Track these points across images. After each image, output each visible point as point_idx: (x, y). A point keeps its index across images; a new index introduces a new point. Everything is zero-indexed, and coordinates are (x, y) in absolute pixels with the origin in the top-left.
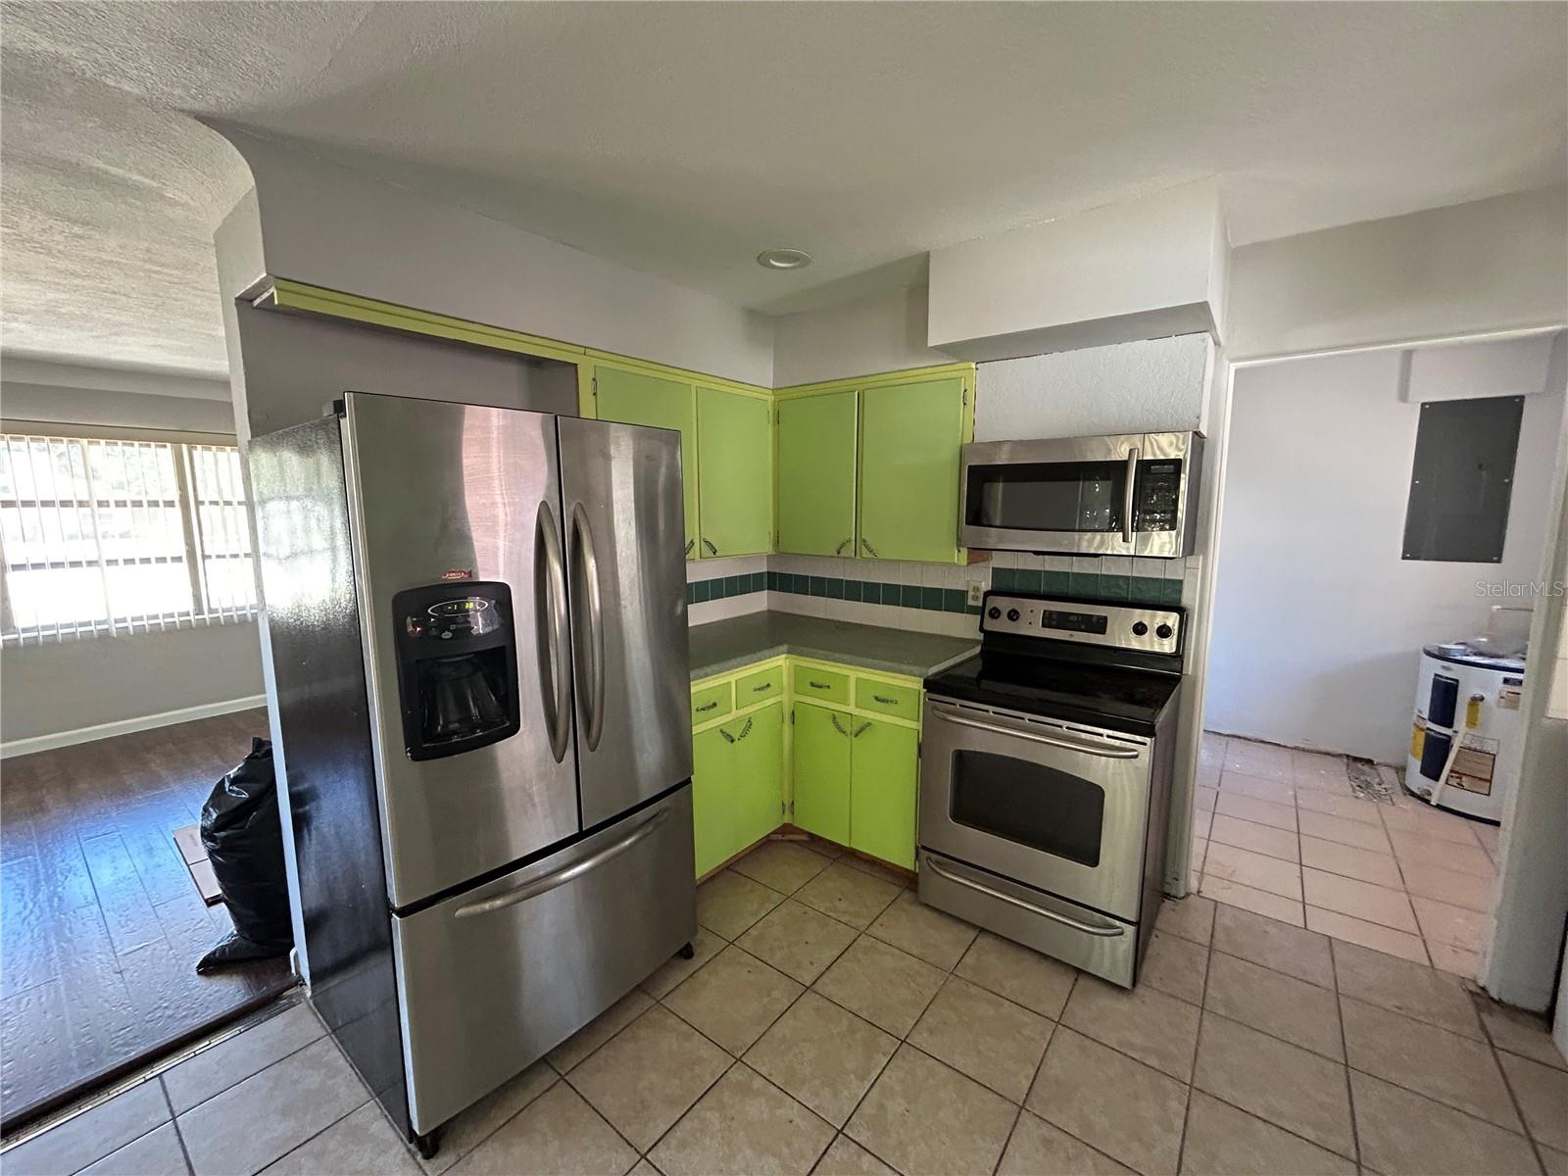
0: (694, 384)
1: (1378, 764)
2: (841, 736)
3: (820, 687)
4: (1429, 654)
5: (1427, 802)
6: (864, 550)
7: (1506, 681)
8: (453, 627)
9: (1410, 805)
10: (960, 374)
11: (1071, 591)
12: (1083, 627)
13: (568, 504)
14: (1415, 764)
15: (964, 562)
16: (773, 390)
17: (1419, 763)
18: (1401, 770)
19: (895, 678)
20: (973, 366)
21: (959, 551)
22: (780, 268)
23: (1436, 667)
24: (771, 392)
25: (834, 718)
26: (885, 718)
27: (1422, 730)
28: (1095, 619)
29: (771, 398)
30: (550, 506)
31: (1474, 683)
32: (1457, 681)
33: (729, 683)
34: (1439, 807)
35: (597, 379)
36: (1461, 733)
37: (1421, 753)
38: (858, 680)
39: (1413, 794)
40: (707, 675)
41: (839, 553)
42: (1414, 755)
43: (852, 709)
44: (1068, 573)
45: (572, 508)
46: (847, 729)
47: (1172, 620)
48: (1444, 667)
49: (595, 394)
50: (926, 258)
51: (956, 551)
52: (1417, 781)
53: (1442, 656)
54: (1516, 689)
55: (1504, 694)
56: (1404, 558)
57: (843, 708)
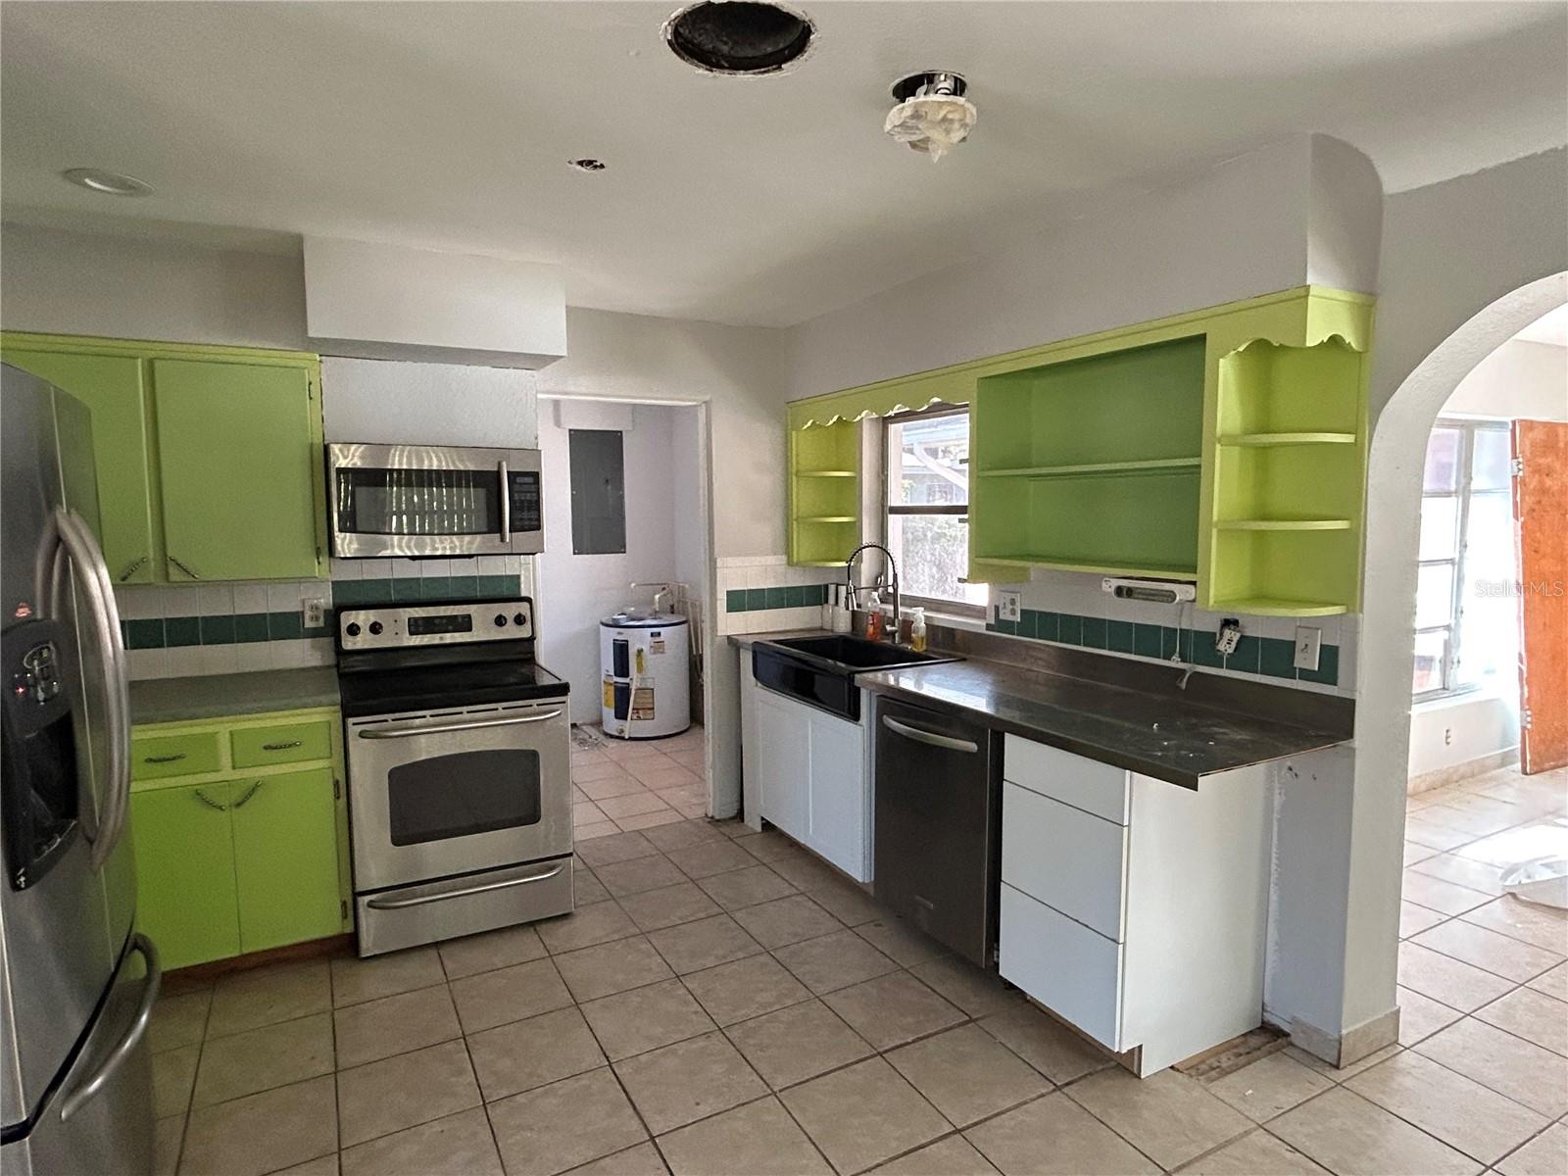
1: (581, 725)
3: (168, 762)
4: (603, 624)
5: (623, 738)
6: (174, 571)
7: (652, 635)
9: (613, 744)
10: (301, 363)
11: (423, 596)
12: (450, 628)
14: (609, 713)
17: (613, 711)
18: (598, 724)
19: (295, 716)
21: (320, 562)
22: (95, 189)
23: (612, 634)
25: (199, 795)
26: (284, 770)
27: (611, 684)
28: (460, 620)
31: (639, 640)
32: (627, 641)
34: (631, 739)
36: (635, 680)
37: (612, 702)
38: (232, 733)
39: (612, 736)
41: (125, 578)
42: (608, 706)
43: (227, 773)
44: (419, 579)
46: (223, 801)
47: (524, 608)
48: (619, 633)
50: (299, 240)
51: (316, 563)
52: (612, 724)
53: (616, 625)
54: (657, 639)
55: (652, 644)
56: (575, 553)
57: (213, 778)
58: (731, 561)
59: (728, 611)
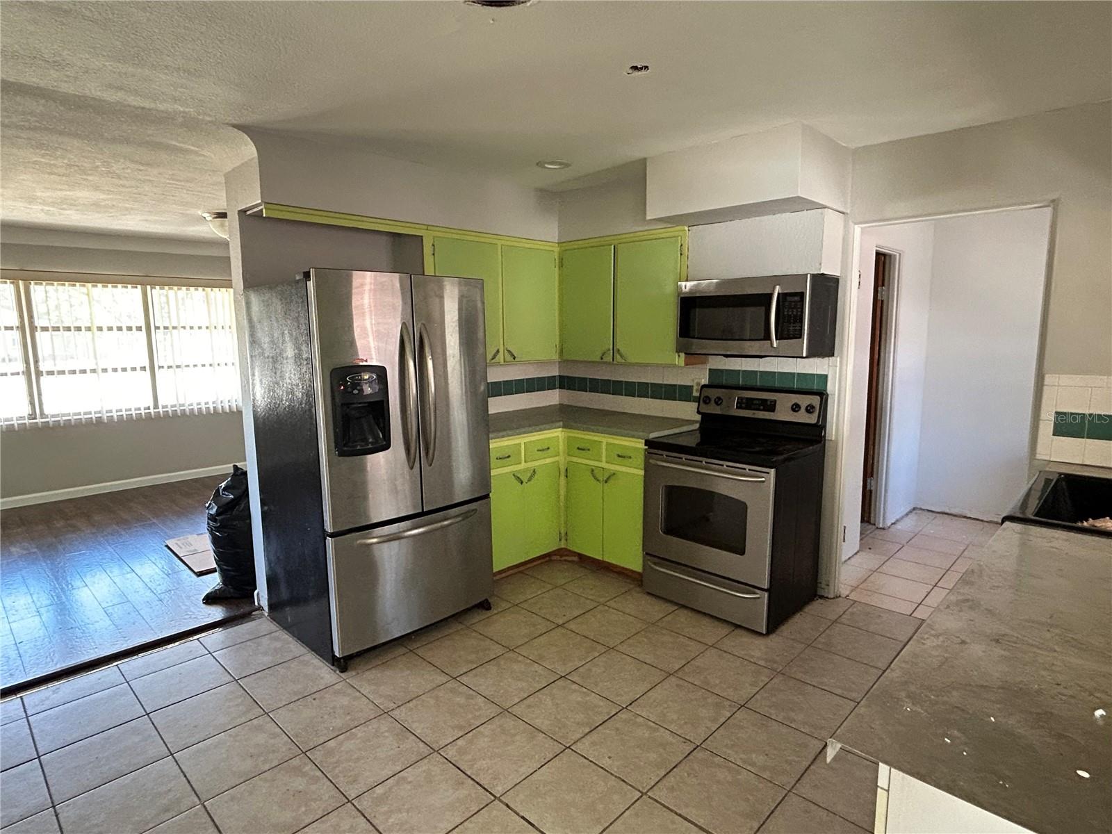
0: (499, 243)
2: (595, 482)
3: (583, 450)
6: (618, 356)
8: (358, 388)
10: (676, 234)
11: (759, 384)
12: (761, 408)
13: (417, 324)
15: (682, 363)
16: (558, 243)
19: (631, 441)
20: (687, 229)
21: (679, 356)
22: (552, 169)
24: (557, 245)
25: (593, 470)
26: (624, 469)
28: (768, 402)
29: (557, 249)
30: (407, 325)
33: (519, 445)
35: (435, 244)
38: (608, 444)
40: (503, 437)
41: (602, 359)
43: (604, 465)
45: (419, 326)
46: (601, 479)
47: (816, 401)
49: (433, 254)
50: (643, 162)
51: (677, 357)
57: (596, 464)
58: (1065, 380)
59: (1054, 435)
